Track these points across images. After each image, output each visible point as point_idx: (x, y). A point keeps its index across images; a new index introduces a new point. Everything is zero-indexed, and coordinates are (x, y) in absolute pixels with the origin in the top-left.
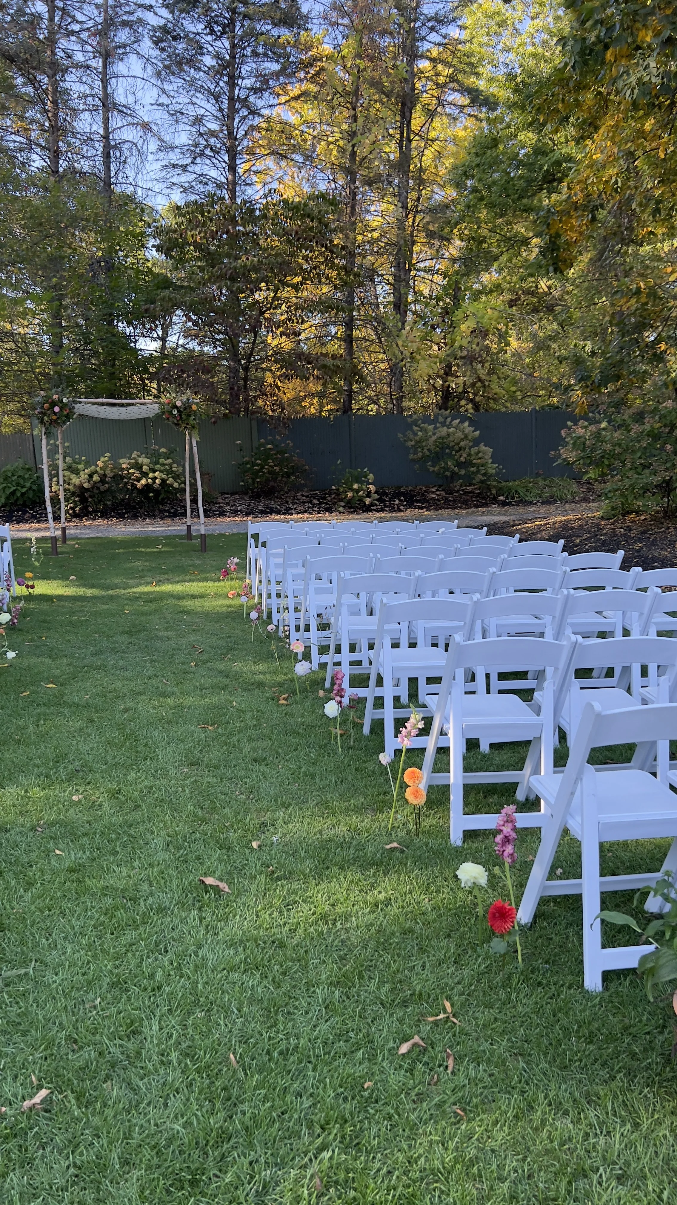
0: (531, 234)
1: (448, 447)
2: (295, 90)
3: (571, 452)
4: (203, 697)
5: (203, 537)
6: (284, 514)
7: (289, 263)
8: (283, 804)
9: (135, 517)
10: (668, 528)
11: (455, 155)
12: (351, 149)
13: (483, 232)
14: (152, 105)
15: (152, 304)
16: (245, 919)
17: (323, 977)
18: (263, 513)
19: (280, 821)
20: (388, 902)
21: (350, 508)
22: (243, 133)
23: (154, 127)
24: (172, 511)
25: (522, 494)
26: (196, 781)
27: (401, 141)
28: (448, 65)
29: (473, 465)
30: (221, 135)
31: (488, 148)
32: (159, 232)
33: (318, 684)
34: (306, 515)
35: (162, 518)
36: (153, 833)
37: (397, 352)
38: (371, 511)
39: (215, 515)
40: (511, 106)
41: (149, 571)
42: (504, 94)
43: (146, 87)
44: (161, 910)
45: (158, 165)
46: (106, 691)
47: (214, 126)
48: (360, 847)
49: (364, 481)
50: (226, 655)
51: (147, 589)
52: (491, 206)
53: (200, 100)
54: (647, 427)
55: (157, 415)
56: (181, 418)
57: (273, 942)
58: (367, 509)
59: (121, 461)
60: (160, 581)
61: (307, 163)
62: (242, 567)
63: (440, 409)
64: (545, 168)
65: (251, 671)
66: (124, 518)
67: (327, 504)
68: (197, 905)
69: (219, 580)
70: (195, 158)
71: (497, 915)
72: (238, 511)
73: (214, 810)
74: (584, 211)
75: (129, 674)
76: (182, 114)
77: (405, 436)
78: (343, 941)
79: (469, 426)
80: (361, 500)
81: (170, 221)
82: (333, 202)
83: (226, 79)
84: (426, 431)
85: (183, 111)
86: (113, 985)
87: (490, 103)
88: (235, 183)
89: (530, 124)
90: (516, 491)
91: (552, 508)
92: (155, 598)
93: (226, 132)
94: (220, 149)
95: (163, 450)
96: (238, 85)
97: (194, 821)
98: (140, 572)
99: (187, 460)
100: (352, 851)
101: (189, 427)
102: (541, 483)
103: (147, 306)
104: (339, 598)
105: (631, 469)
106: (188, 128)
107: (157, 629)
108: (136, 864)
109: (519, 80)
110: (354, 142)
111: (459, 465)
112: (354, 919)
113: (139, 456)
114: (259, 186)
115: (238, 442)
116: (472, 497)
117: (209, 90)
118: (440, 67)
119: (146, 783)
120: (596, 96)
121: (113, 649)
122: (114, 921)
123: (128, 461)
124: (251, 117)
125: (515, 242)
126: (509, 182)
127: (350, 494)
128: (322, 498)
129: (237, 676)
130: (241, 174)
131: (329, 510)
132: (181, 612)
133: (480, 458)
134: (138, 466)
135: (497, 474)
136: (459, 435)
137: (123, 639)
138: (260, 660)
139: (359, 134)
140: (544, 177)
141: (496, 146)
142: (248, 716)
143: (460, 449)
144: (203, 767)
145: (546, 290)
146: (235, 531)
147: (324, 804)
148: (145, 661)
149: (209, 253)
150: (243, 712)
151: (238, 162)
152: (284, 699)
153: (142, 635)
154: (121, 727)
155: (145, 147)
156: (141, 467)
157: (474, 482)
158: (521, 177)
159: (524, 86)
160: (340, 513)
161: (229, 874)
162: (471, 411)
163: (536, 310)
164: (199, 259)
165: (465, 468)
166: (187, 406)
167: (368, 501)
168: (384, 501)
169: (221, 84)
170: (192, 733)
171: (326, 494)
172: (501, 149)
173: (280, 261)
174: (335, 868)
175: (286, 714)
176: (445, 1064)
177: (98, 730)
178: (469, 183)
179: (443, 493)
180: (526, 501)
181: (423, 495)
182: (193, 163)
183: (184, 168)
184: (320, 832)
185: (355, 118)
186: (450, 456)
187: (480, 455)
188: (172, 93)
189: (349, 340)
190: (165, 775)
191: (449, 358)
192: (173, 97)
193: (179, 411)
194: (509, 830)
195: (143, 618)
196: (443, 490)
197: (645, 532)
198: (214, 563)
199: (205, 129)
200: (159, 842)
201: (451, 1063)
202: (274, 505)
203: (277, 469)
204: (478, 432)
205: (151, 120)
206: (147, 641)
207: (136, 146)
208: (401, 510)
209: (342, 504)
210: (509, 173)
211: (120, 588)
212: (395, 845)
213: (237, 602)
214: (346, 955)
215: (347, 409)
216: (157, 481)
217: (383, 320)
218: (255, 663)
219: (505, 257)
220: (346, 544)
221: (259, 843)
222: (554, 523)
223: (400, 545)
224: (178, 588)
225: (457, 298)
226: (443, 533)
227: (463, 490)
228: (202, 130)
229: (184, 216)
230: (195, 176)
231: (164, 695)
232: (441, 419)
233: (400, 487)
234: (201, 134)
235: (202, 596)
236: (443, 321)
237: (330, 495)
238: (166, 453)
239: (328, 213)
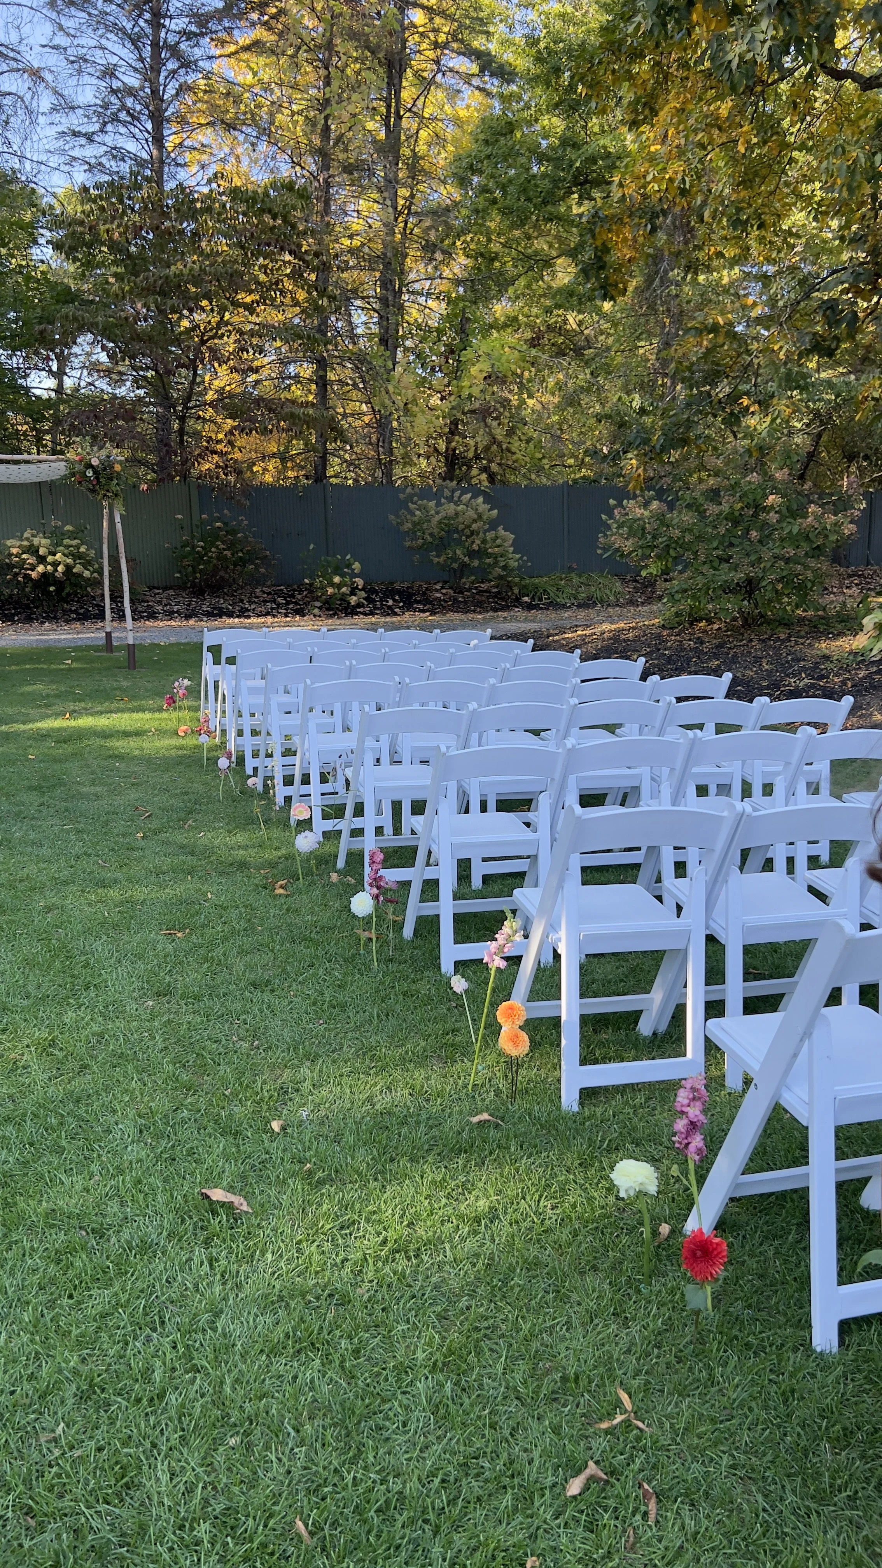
0: (554, 253)
1: (457, 531)
2: (244, 39)
3: (627, 539)
4: (162, 886)
5: (131, 649)
6: (239, 616)
7: (241, 275)
8: (307, 1056)
9: (29, 620)
10: (751, 641)
11: (456, 141)
12: (323, 122)
13: (495, 247)
14: (44, 46)
15: (49, 323)
16: (281, 1256)
17: (420, 1355)
18: (209, 615)
19: (307, 1084)
20: (493, 1215)
21: (328, 609)
22: (174, 92)
23: (49, 77)
24: (82, 611)
25: (552, 594)
26: (169, 1021)
27: (388, 117)
28: (451, 18)
29: (489, 556)
30: (141, 93)
31: (502, 135)
32: (57, 223)
33: (327, 862)
34: (269, 619)
35: (67, 622)
36: (114, 1111)
37: (386, 401)
38: (357, 614)
39: (142, 617)
40: (534, 80)
41: (58, 696)
42: (522, 63)
43: (35, 20)
44: (146, 1248)
45: (52, 131)
46: (15, 880)
47: (133, 81)
48: (433, 1122)
49: (348, 574)
50: (185, 821)
51: (57, 723)
52: (506, 212)
53: (113, 43)
54: (725, 507)
55: (64, 477)
56: (99, 482)
57: (331, 1296)
58: (351, 611)
59: (9, 543)
60: (75, 711)
61: (264, 138)
62: (194, 692)
63: (444, 480)
64: (578, 164)
65: (226, 845)
66: (13, 622)
67: (296, 603)
68: (202, 1235)
69: (160, 710)
70: (105, 124)
71: (699, 1253)
72: (174, 612)
73: (203, 1069)
74: (640, 218)
75: (45, 851)
76: (86, 61)
77: (397, 516)
78: (436, 1287)
79: (484, 503)
80: (343, 598)
81: (74, 209)
82: (303, 194)
83: (147, 16)
84: (425, 509)
85: (87, 57)
86: (82, 1397)
87: (505, 74)
88: (162, 162)
89: (557, 106)
90: (545, 591)
91: (592, 612)
92: (71, 736)
93: (148, 90)
94: (140, 113)
95: (68, 528)
96: (164, 27)
97: (175, 1089)
98: (44, 698)
99: (105, 541)
100: (422, 1128)
101: (110, 494)
102: (576, 580)
103: (42, 327)
104: (361, 741)
105: (704, 563)
106: (95, 81)
107: (78, 783)
108: (95, 1168)
109: (542, 45)
110: (327, 112)
111: (471, 554)
112: (447, 1246)
113: (33, 536)
114: (194, 169)
115: (180, 516)
116: (488, 597)
117: (123, 30)
118: (438, 20)
119: (96, 1028)
120: (653, 67)
121: (18, 814)
122: (71, 1273)
123: (18, 543)
124: (182, 71)
125: (537, 261)
126: (529, 182)
127: (330, 590)
128: (290, 596)
129: (207, 852)
130: (170, 149)
131: (301, 612)
132: (110, 757)
133: (498, 546)
134: (33, 550)
135: (520, 567)
136: (471, 513)
137: (33, 798)
138: (237, 827)
139: (333, 103)
140: (575, 177)
141: (512, 132)
142: (234, 914)
143: (472, 533)
144: (177, 997)
145: (575, 326)
146: (173, 640)
147: (366, 1052)
148: (68, 832)
149: (129, 256)
150: (225, 909)
151: (166, 132)
152: (281, 887)
153: (58, 792)
154: (44, 938)
155: (35, 104)
156: (38, 551)
157: (491, 577)
158: (544, 176)
159: (549, 54)
160: (315, 616)
161: (243, 1177)
162: (486, 483)
163: (561, 353)
164: (115, 263)
165: (480, 559)
166: (107, 464)
167: (353, 600)
168: (373, 601)
169: (141, 23)
170: (155, 942)
171: (294, 590)
172: (518, 136)
173: (230, 271)
174: (404, 1161)
175: (288, 910)
176: (643, 1508)
177: (8, 941)
178: (476, 179)
179: (451, 592)
180: (557, 604)
181: (424, 594)
182: (102, 131)
183: (89, 138)
184: (370, 1099)
185: (328, 82)
186: (460, 543)
187: (498, 541)
188: (72, 32)
189: (323, 383)
190: (120, 1013)
191: (455, 412)
192: (74, 36)
193: (95, 472)
194: (698, 1113)
195: (57, 767)
196: (451, 588)
197: (721, 646)
198: (149, 685)
199: (120, 84)
200: (126, 1128)
201: (652, 1506)
202: (223, 604)
203: (228, 553)
204: (496, 511)
205: (43, 66)
206: (66, 800)
207: (23, 101)
208: (396, 614)
209: (318, 604)
210: (528, 169)
211: (17, 722)
212: (485, 1116)
213: (191, 741)
214: (446, 1310)
215: (320, 476)
216: (60, 568)
217: (368, 357)
218: (229, 832)
219: (522, 282)
220: (354, 662)
221: (281, 1122)
222: (603, 633)
223: (429, 664)
224: (103, 722)
225: (463, 331)
226: (476, 647)
227: (476, 588)
228: (116, 84)
229: (94, 201)
230: (105, 148)
231: (103, 884)
232: (447, 493)
233: (392, 583)
234: (114, 92)
235: (138, 733)
236: (447, 362)
237: (300, 592)
238: (71, 532)
239: (295, 209)
